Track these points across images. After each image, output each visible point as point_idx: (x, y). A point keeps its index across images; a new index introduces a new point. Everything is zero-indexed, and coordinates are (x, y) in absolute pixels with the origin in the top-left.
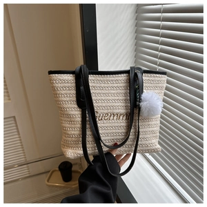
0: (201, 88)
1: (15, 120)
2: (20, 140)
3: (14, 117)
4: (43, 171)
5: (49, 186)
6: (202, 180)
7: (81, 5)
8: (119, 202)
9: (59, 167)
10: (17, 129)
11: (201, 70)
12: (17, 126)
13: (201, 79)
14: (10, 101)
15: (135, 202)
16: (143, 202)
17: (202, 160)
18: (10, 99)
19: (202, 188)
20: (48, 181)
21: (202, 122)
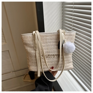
0: (90, 36)
1: (9, 52)
2: (12, 63)
3: (8, 51)
4: (22, 75)
5: (25, 81)
6: (91, 78)
7: (36, 2)
8: (55, 91)
9: (29, 73)
10: (10, 56)
11: (90, 28)
12: (10, 55)
13: (90, 32)
14: (6, 44)
15: (62, 91)
16: (65, 91)
17: (91, 70)
18: (6, 43)
19: (91, 82)
20: (24, 79)
21: (91, 52)
